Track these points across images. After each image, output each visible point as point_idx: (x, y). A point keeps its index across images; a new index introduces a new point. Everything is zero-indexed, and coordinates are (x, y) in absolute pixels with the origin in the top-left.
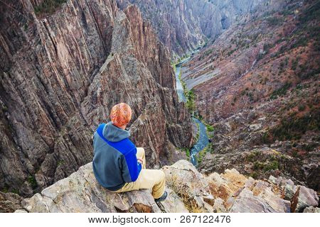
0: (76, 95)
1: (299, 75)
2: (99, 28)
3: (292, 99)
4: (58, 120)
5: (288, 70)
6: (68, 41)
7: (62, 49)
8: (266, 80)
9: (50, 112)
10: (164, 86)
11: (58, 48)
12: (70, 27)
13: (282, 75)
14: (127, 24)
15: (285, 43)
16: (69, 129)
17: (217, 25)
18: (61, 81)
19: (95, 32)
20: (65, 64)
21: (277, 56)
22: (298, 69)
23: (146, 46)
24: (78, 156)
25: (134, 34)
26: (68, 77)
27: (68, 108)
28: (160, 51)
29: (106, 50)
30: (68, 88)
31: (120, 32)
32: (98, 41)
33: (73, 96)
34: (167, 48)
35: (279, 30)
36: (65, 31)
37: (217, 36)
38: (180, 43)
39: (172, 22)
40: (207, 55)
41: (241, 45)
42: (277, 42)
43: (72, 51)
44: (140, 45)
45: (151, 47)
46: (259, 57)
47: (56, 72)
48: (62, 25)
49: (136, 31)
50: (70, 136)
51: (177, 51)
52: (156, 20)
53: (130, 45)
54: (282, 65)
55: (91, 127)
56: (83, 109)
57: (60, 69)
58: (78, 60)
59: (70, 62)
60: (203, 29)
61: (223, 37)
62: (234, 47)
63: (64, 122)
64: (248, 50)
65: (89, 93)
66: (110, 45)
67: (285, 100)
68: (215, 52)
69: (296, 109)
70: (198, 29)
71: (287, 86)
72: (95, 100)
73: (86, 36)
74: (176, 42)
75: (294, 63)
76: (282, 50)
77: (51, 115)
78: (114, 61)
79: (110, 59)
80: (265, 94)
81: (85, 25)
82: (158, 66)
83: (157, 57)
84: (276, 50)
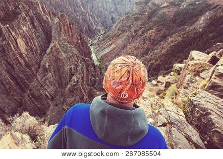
0: (33, 69)
1: (153, 44)
2: (43, 27)
3: (151, 56)
4: (23, 86)
5: (148, 42)
6: (24, 37)
7: (21, 42)
8: (138, 48)
9: (17, 82)
10: (86, 57)
11: (18, 42)
12: (24, 29)
13: (145, 44)
14: (60, 24)
15: (144, 28)
16: (31, 90)
17: (109, 22)
18: (22, 61)
19: (41, 30)
20: (23, 51)
21: (141, 35)
22: (152, 41)
23: (72, 36)
24: (39, 106)
25: (65, 29)
26: (26, 58)
27: (29, 77)
28: (81, 38)
29: (49, 39)
30: (27, 65)
31: (56, 29)
32: (43, 35)
33: (31, 70)
34: (84, 35)
35: (140, 23)
36: (21, 31)
37: (110, 27)
38: (91, 33)
39: (85, 21)
40: (106, 38)
41: (123, 31)
42: (140, 28)
43: (27, 43)
44: (69, 35)
45: (75, 36)
46: (133, 37)
47: (18, 56)
48: (19, 28)
49: (66, 28)
50: (32, 95)
51: (90, 37)
52: (76, 21)
53: (63, 36)
54: (144, 40)
55: (46, 87)
56: (39, 77)
57: (21, 55)
58: (31, 48)
59: (26, 50)
60: (103, 24)
61: (113, 27)
62: (120, 32)
63: (27, 86)
64: (127, 33)
65: (41, 66)
66: (51, 36)
67: (148, 57)
68: (111, 36)
69: (154, 61)
70: (100, 24)
71: (148, 49)
72: (46, 70)
73: (35, 33)
74: (89, 32)
75: (150, 38)
76: (143, 32)
77: (17, 84)
78: (55, 46)
79: (52, 45)
80: (139, 55)
81: (34, 27)
82: (81, 46)
83: (79, 41)
84: (140, 32)
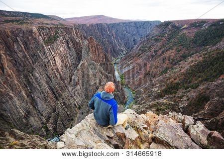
0: (66, 82)
1: (172, 63)
2: (75, 48)
3: (170, 75)
4: (57, 95)
5: (167, 61)
6: (60, 56)
7: (58, 60)
8: (157, 67)
9: (53, 92)
10: (109, 73)
11: (56, 60)
12: (61, 49)
13: (164, 64)
14: (89, 45)
15: (163, 49)
16: (63, 99)
17: (131, 43)
18: (58, 75)
19: (74, 50)
20: (59, 67)
21: (160, 55)
22: (171, 60)
23: (99, 55)
24: (68, 113)
25: (92, 50)
26: (61, 73)
27: (62, 89)
28: (106, 57)
29: (79, 58)
30: (61, 78)
31: (86, 50)
32: (75, 55)
33: (64, 82)
34: (109, 55)
35: (160, 43)
36: (59, 51)
37: (132, 48)
38: (115, 53)
39: (110, 43)
40: (128, 57)
41: (143, 51)
42: (160, 49)
43: (63, 60)
44: (96, 55)
45: (101, 55)
46: (153, 56)
47: (55, 71)
48: (57, 48)
49: (93, 48)
50: (64, 103)
51: (114, 56)
52: (103, 43)
53: (91, 55)
54: (163, 59)
55: (74, 97)
56: (70, 88)
57: (57, 70)
58: (66, 65)
59: (62, 66)
60: (125, 45)
61: (135, 48)
62: (140, 52)
63: (61, 95)
64: (147, 53)
65: (73, 80)
66: (81, 56)
67: (167, 75)
68: (132, 55)
69: (173, 79)
70: (123, 45)
71: (167, 69)
72: (76, 84)
73: (69, 52)
74: (113, 52)
75: (169, 58)
76: (163, 52)
77: (53, 93)
78: (83, 64)
79: (81, 62)
80: (158, 73)
81: (69, 48)
83: (104, 60)
84: (160, 52)
